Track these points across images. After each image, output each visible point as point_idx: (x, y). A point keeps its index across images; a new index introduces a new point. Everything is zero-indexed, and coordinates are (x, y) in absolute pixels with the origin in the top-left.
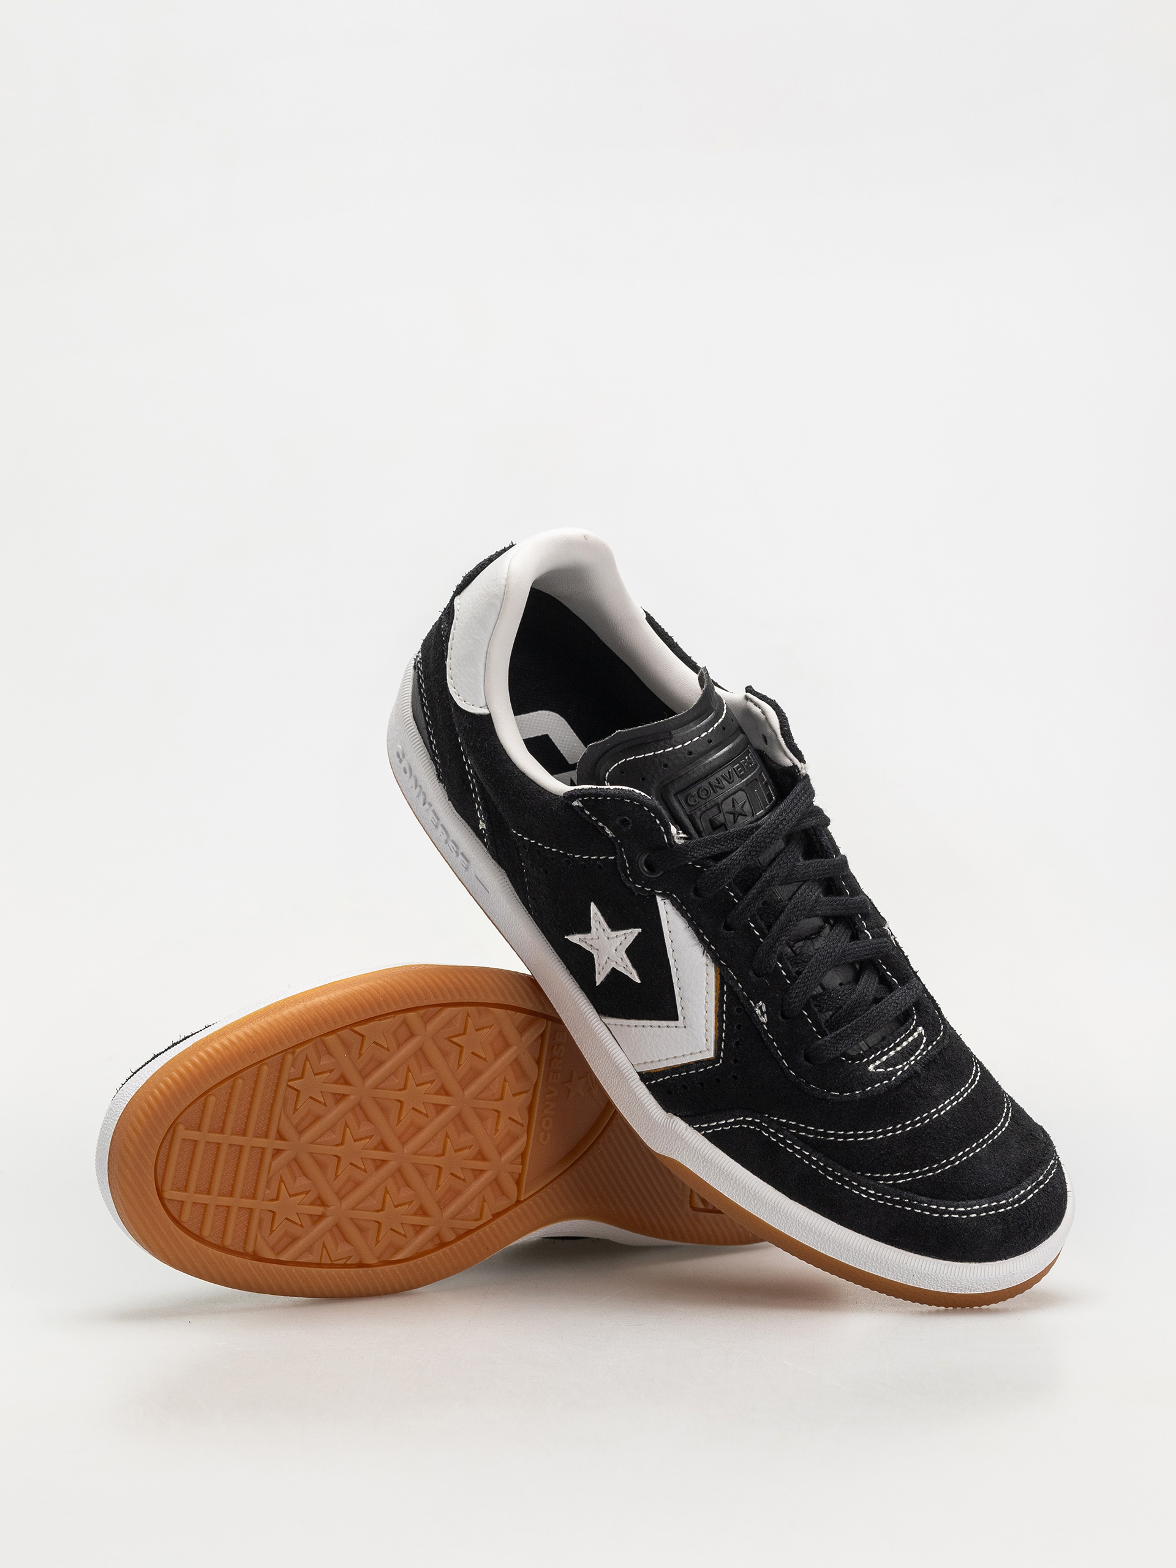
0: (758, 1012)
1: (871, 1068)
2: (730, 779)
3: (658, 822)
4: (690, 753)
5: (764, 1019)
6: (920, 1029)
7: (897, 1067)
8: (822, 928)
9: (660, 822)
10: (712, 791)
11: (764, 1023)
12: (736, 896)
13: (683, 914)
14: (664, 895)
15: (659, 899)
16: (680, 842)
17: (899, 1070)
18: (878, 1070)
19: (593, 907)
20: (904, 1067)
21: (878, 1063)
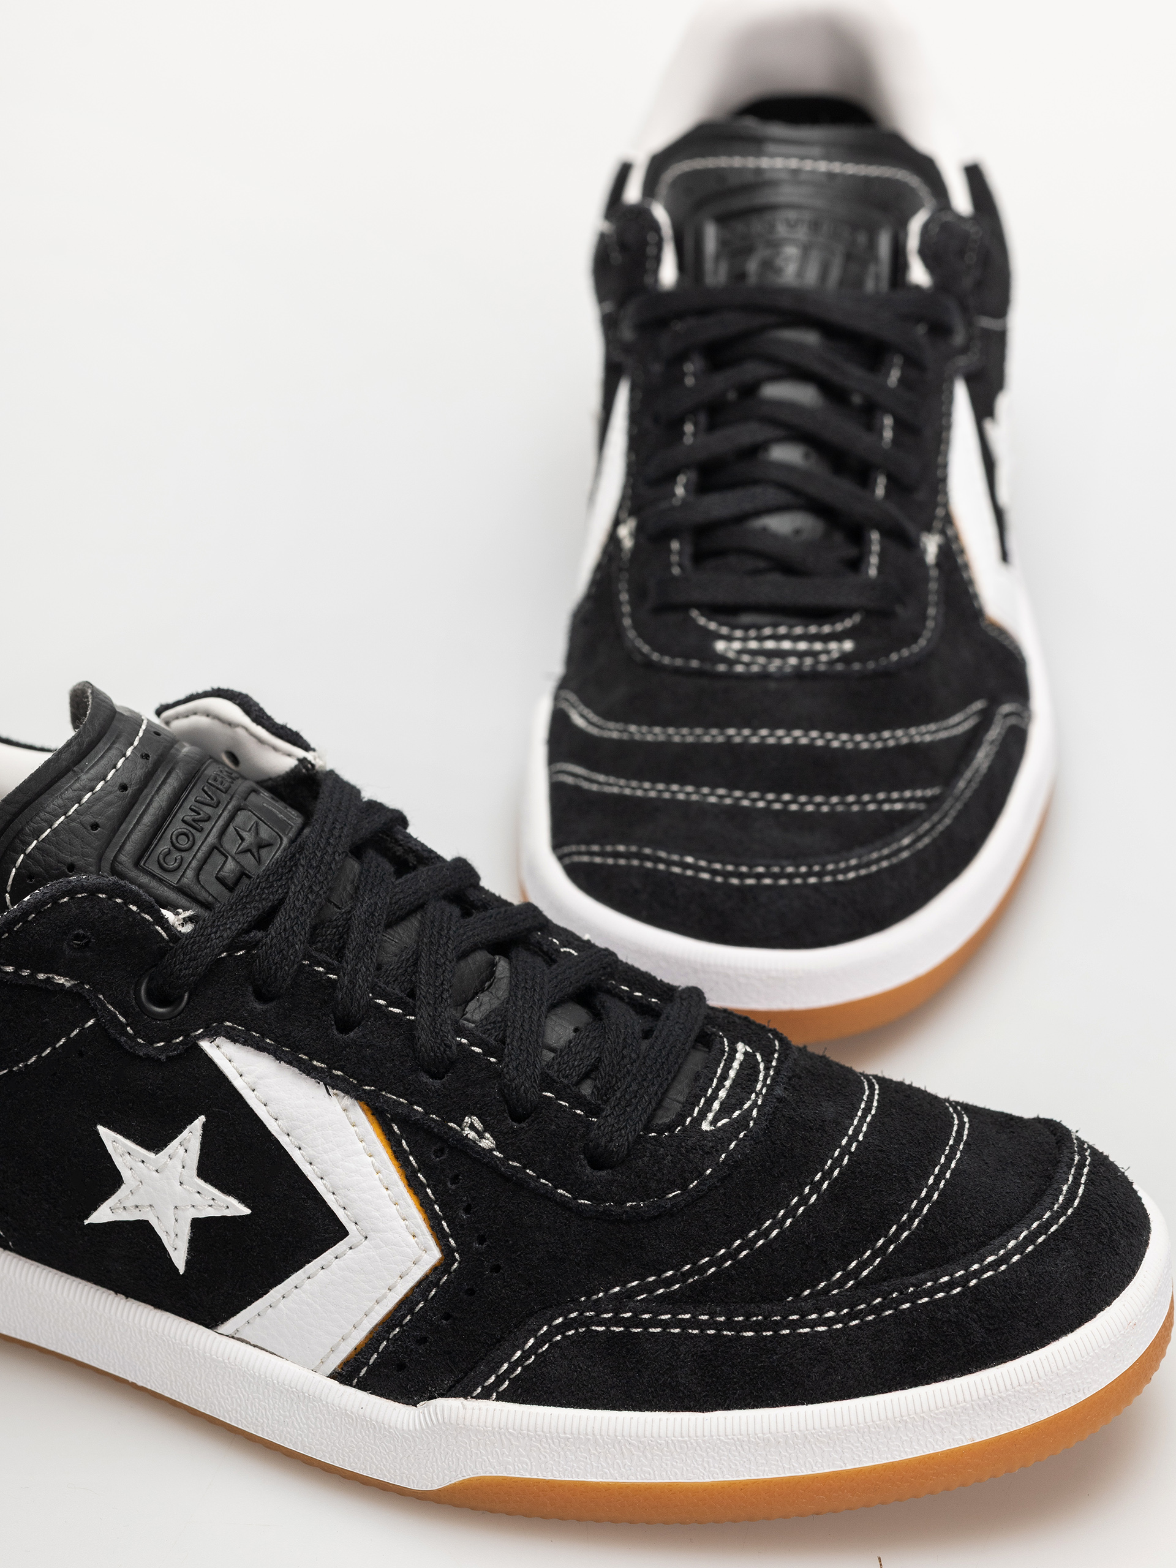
0: (472, 1135)
1: (706, 1126)
2: (212, 799)
3: (134, 908)
4: (124, 787)
5: (487, 1143)
6: (741, 1047)
7: (746, 1106)
8: (493, 965)
9: (138, 907)
10: (194, 831)
11: (491, 1150)
12: (330, 969)
13: (260, 1047)
14: (212, 1034)
15: (205, 1045)
16: (188, 929)
17: (751, 1109)
18: (719, 1124)
19: (102, 1130)
20: (755, 1101)
21: (710, 1116)
